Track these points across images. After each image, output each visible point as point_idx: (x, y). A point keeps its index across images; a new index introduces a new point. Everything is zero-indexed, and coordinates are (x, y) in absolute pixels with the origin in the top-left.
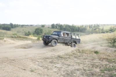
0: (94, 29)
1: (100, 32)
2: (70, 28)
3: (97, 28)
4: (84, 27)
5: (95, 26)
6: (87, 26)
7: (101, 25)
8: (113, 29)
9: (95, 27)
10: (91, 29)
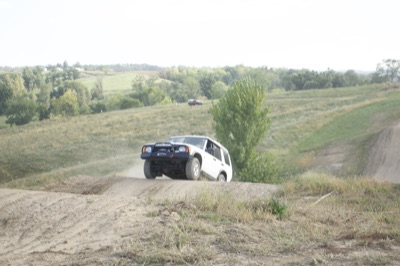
0: (53, 94)
1: (86, 105)
3: (67, 86)
6: (14, 77)
7: (86, 68)
8: (150, 90)
9: (54, 78)
10: (37, 91)
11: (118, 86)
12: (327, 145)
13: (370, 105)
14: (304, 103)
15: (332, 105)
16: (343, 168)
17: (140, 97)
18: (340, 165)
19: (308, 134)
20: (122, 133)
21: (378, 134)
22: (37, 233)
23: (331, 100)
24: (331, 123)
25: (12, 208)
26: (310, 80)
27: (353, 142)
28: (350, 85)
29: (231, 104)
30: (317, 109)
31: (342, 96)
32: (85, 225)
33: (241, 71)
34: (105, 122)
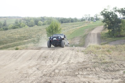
12: (74, 38)
13: (84, 27)
14: (66, 27)
15: (73, 27)
16: (79, 43)
18: (78, 43)
19: (68, 35)
20: (16, 36)
21: (87, 34)
23: (73, 26)
24: (74, 32)
26: (65, 20)
27: (81, 37)
28: (75, 22)
30: (70, 28)
31: (76, 25)
34: (10, 33)
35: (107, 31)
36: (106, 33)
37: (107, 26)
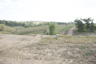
0: (30, 24)
1: (34, 26)
2: (14, 23)
3: (32, 23)
4: (23, 22)
5: (30, 22)
6: (25, 22)
10: (28, 24)
11: (38, 23)
12: (62, 31)
14: (60, 26)
15: (63, 26)
16: (64, 34)
17: (40, 25)
19: (60, 30)
20: (38, 29)
21: (68, 30)
22: (28, 41)
24: (63, 28)
25: (25, 38)
26: (60, 23)
27: (65, 31)
29: (51, 26)
32: (33, 40)
33: (52, 22)
34: (36, 28)
35: (77, 29)
36: (77, 30)
37: (77, 26)
